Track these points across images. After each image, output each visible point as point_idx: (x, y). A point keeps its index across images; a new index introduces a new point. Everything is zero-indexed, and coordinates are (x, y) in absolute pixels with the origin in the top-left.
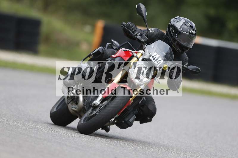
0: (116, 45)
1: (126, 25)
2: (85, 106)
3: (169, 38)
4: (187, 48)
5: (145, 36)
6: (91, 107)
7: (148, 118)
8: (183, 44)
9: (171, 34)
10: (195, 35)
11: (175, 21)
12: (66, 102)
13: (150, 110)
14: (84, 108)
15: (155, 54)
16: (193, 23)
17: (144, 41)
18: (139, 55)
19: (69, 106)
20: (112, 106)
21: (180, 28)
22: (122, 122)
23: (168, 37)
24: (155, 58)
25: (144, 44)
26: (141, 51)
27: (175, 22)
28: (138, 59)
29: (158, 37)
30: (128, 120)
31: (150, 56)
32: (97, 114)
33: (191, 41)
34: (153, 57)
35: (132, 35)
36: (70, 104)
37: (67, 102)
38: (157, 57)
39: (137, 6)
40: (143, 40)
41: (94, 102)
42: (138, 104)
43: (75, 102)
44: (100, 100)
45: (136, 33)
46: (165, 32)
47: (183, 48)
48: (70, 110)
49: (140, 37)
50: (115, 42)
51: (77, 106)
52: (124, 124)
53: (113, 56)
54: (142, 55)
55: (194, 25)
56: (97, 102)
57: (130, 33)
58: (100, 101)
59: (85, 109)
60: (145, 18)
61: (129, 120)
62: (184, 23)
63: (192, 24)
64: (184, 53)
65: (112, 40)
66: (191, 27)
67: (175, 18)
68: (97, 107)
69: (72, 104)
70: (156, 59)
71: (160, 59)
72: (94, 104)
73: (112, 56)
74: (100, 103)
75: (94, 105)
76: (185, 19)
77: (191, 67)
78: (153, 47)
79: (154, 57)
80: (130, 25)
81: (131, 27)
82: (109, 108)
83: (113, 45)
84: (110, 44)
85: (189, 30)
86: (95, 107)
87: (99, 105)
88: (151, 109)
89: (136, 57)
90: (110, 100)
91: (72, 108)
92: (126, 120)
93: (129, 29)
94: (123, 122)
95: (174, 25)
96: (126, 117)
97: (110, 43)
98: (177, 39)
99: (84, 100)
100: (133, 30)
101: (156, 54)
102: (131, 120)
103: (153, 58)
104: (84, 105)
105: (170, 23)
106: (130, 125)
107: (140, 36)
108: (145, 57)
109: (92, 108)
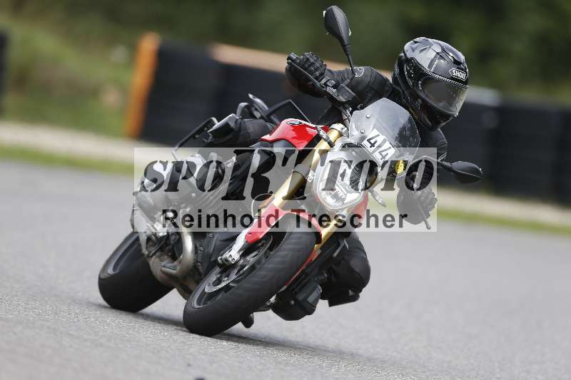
0: (261, 109)
1: (298, 61)
2: (199, 264)
3: (401, 91)
4: (446, 116)
5: (347, 89)
6: (215, 266)
7: (351, 293)
8: (436, 105)
9: (406, 83)
10: (465, 83)
11: (416, 48)
12: (145, 252)
13: (356, 272)
14: (195, 267)
15: (375, 132)
16: (460, 54)
17: (344, 100)
18: (333, 135)
19: (151, 263)
20: (271, 266)
21: (430, 66)
22: (289, 304)
23: (398, 88)
24: (375, 142)
25: (346, 109)
26: (338, 126)
27: (416, 51)
28: (331, 145)
29: (373, 89)
30: (305, 299)
31: (363, 138)
32: (233, 287)
33: (455, 99)
34: (369, 141)
35: (314, 85)
36: (154, 257)
37: (147, 253)
38: (380, 139)
39: (324, 12)
40: (342, 99)
41: (226, 255)
42: (331, 257)
43: (170, 254)
44: (240, 251)
45: (323, 81)
46: (389, 76)
47: (437, 117)
48: (154, 274)
49: (334, 90)
50: (258, 100)
51: (176, 263)
52: (293, 308)
53: (267, 137)
54: (341, 135)
55: (462, 58)
56: (234, 254)
57: (308, 80)
58: (241, 253)
59: (198, 270)
60: (346, 42)
61: (308, 297)
62: (438, 53)
63: (458, 57)
64: (437, 128)
65: (251, 96)
66: (457, 63)
67: (416, 42)
68: (233, 266)
69: (159, 257)
70: (376, 145)
71: (387, 145)
72: (227, 260)
73: (264, 137)
74: (241, 256)
75: (227, 263)
76: (440, 45)
77: (459, 165)
78: (368, 116)
79: (372, 141)
80: (308, 59)
81: (312, 64)
82: (262, 273)
83: (253, 109)
84: (246, 106)
85: (452, 71)
86: (227, 267)
87: (237, 262)
88: (357, 270)
89: (325, 140)
90: (266, 249)
91: (163, 269)
92: (301, 297)
93: (305, 69)
94: (293, 302)
95: (412, 58)
96: (300, 290)
97: (246, 104)
98: (422, 95)
99: (196, 249)
100: (317, 73)
101: (378, 133)
102: (311, 299)
103: (370, 143)
104: (196, 261)
105: (403, 54)
106: (309, 310)
107: (334, 87)
108: (349, 140)
109: (218, 270)
